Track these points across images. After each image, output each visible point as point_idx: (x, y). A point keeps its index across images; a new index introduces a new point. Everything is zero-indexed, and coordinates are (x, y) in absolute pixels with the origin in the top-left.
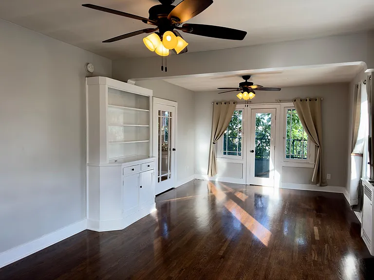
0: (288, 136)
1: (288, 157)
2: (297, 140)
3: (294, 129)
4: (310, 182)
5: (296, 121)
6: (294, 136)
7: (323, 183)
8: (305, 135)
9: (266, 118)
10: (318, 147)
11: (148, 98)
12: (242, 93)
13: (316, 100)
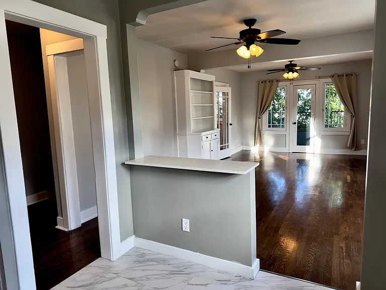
0: (326, 108)
1: (326, 126)
2: (335, 112)
3: (331, 102)
4: (347, 148)
5: (334, 95)
6: (332, 109)
7: (358, 148)
8: (342, 107)
9: (306, 92)
10: (354, 116)
11: (212, 82)
12: (288, 73)
13: (352, 75)
